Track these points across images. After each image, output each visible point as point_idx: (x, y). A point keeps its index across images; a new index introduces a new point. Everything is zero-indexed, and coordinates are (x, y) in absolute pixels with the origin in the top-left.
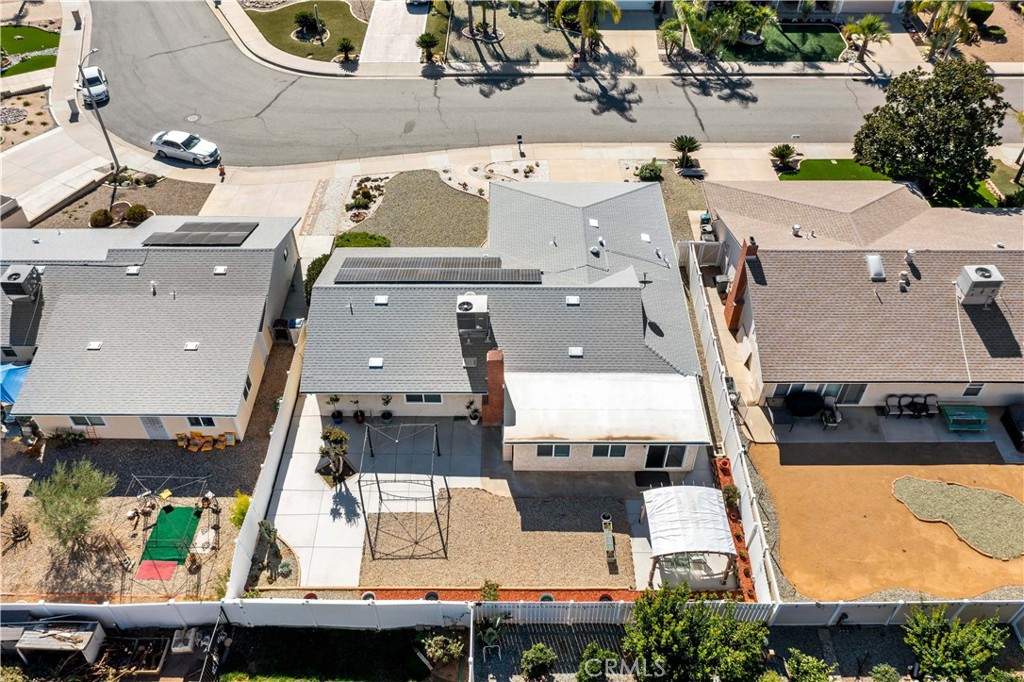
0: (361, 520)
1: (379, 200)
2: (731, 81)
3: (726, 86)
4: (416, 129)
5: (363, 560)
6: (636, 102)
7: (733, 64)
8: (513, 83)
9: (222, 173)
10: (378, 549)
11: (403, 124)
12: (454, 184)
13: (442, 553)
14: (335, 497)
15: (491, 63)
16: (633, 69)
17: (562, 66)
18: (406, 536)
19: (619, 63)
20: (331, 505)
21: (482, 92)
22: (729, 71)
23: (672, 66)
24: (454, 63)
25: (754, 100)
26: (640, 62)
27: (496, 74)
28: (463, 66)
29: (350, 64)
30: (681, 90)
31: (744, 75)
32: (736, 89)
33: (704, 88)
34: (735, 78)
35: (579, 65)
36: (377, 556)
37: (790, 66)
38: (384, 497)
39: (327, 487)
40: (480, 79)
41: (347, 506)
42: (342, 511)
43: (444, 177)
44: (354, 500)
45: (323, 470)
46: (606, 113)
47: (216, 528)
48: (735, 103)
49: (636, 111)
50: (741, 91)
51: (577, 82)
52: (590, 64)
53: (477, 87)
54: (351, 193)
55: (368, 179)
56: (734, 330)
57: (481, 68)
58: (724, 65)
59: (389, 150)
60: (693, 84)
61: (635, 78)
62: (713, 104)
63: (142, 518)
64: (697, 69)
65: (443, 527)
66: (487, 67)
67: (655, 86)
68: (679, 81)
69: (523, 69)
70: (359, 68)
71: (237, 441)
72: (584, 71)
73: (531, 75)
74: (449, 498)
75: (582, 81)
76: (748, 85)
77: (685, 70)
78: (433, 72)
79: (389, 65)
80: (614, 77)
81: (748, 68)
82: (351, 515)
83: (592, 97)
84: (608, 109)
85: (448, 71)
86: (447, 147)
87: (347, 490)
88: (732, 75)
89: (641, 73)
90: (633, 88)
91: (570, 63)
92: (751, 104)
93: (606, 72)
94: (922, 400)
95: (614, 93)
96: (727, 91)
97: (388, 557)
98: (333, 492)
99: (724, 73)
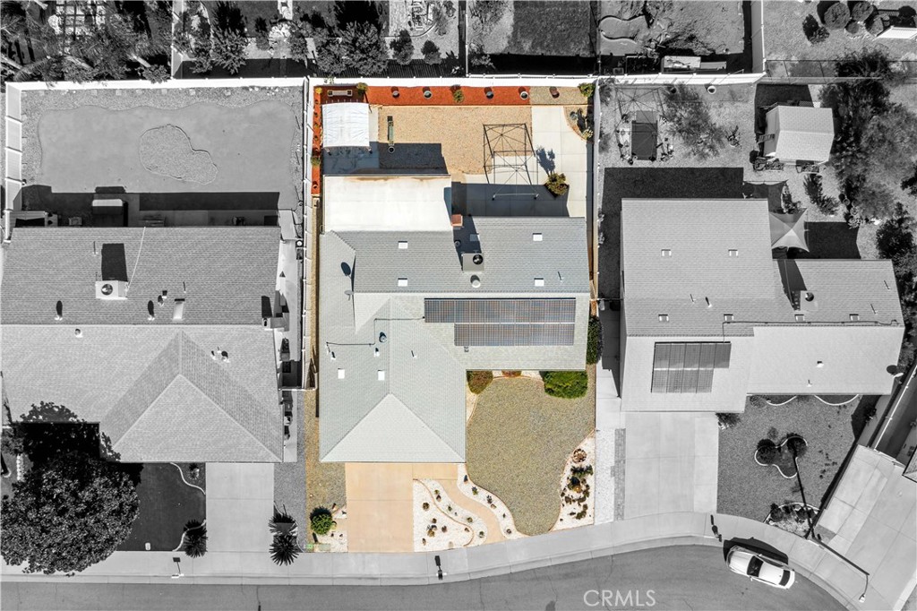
0: (536, 150)
5: (531, 124)
10: (523, 131)
12: (501, 508)
13: (487, 129)
14: (554, 166)
18: (509, 140)
20: (555, 160)
36: (523, 126)
38: (524, 167)
39: (560, 174)
41: (546, 161)
42: (548, 157)
44: (542, 165)
45: (565, 187)
47: (620, 146)
54: (591, 493)
65: (487, 146)
74: (485, 167)
82: (541, 154)
87: (547, 172)
97: (517, 126)
98: (555, 170)
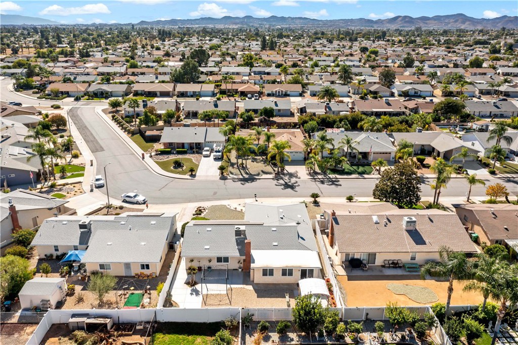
0: (201, 296)
1: (205, 213)
2: (332, 180)
3: (331, 182)
4: (217, 194)
5: (202, 305)
6: (297, 186)
7: (333, 175)
8: (253, 181)
9: (147, 206)
10: (207, 303)
11: (213, 193)
12: (232, 208)
13: (229, 304)
14: (191, 290)
15: (245, 175)
16: (296, 177)
17: (271, 176)
18: (217, 300)
19: (291, 175)
20: (190, 292)
21: (242, 184)
22: (332, 177)
23: (311, 176)
24: (231, 175)
25: (340, 185)
26: (299, 175)
27: (246, 178)
28: (235, 176)
29: (193, 176)
30: (314, 183)
31: (337, 178)
32: (334, 182)
33: (322, 182)
34: (334, 180)
35: (277, 176)
36: (207, 305)
37: (353, 176)
38: (209, 290)
39: (189, 287)
40: (240, 180)
41: (196, 292)
42: (194, 293)
43: (229, 207)
44: (198, 291)
45: (187, 283)
46: (287, 189)
47: (150, 298)
48: (333, 186)
49: (297, 189)
50: (336, 183)
51: (276, 181)
52: (281, 176)
53: (240, 182)
54: (195, 211)
55: (200, 207)
56: (332, 246)
57: (241, 177)
58: (331, 176)
59: (208, 200)
60: (318, 181)
61: (297, 180)
62: (325, 187)
63: (123, 296)
64: (320, 177)
65: (230, 297)
66: (243, 177)
67: (304, 182)
68: (314, 180)
69: (257, 177)
70: (197, 177)
71: (156, 276)
72: (279, 178)
73: (259, 179)
74: (232, 290)
75: (278, 180)
76: (338, 181)
77: (315, 177)
78: (223, 178)
79: (207, 176)
80: (290, 179)
81: (338, 176)
82: (197, 295)
83: (281, 185)
84: (288, 188)
85: (229, 178)
86: (229, 199)
87: (196, 288)
88: (333, 178)
89: (300, 178)
90: (297, 182)
91: (274, 175)
92: (339, 187)
93: (286, 178)
94: (396, 262)
95: (290, 184)
96: (331, 183)
97: (210, 305)
98: (191, 288)
99: (330, 178)
